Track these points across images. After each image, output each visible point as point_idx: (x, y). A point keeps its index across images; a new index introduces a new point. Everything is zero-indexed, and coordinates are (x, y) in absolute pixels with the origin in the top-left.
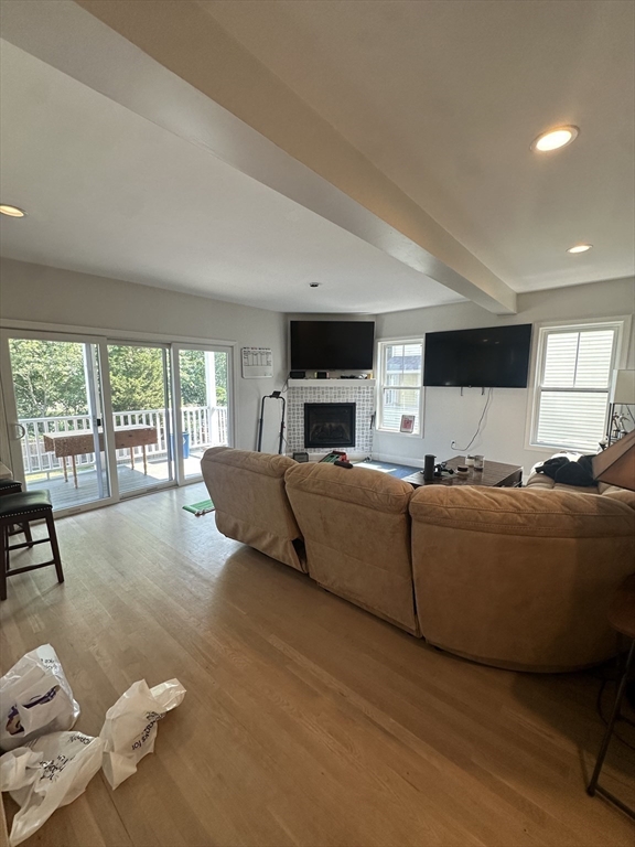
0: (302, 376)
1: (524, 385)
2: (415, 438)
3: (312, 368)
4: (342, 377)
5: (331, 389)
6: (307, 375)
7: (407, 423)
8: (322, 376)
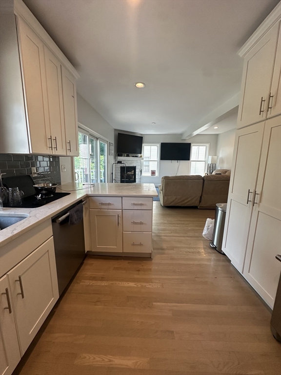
0: (121, 156)
1: (189, 160)
2: (157, 177)
3: (125, 152)
4: (133, 157)
5: (128, 161)
6: (123, 155)
7: (153, 173)
8: (128, 156)
